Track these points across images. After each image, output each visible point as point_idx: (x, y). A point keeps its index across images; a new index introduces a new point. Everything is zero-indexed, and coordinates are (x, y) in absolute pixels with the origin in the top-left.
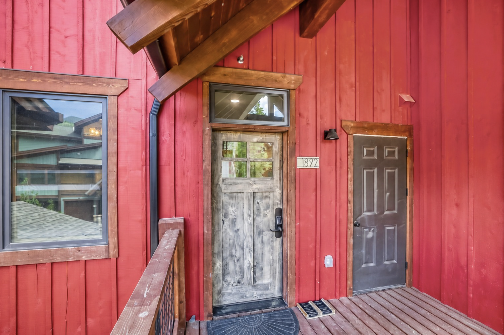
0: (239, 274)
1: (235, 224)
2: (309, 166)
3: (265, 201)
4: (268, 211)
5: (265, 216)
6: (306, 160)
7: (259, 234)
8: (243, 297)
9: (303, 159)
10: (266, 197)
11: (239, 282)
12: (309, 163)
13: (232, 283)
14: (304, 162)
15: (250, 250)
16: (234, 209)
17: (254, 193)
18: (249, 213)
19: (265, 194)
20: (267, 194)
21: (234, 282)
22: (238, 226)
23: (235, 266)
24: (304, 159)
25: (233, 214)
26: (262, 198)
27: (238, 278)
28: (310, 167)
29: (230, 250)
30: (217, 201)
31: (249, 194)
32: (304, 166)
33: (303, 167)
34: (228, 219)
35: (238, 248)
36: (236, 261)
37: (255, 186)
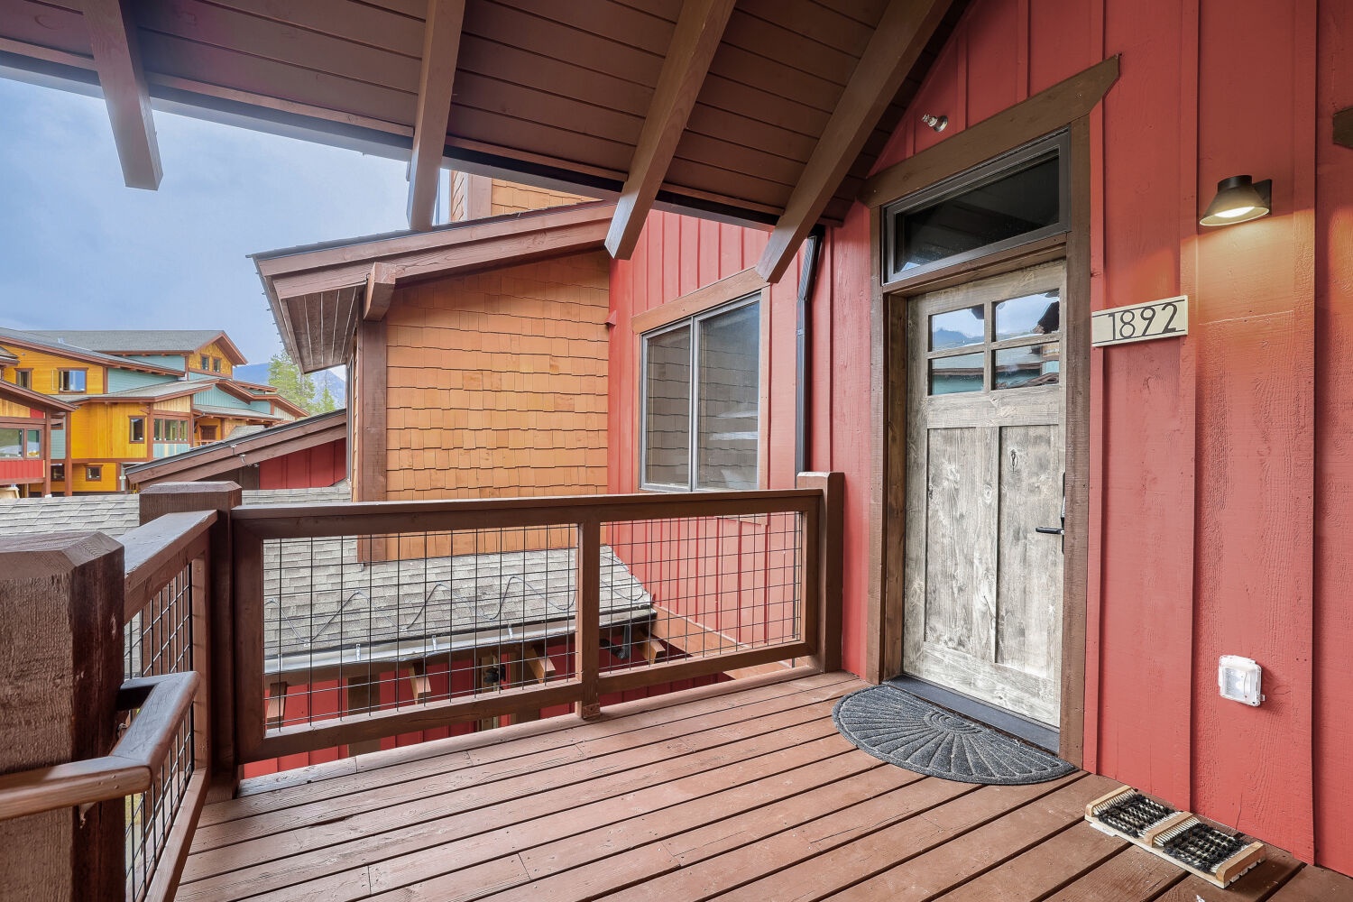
0: (962, 622)
1: (955, 503)
2: (1139, 332)
3: (1035, 451)
4: (1043, 477)
5: (1034, 490)
6: (1127, 317)
7: (1017, 538)
8: (969, 682)
9: (1112, 315)
10: (1038, 440)
11: (961, 643)
12: (1140, 325)
13: (946, 638)
14: (1119, 324)
15: (987, 570)
16: (953, 467)
17: (1001, 428)
18: (988, 478)
19: (1032, 432)
20: (1041, 431)
21: (951, 640)
22: (962, 506)
23: (954, 600)
24: (1118, 316)
25: (951, 477)
26: (1025, 442)
27: (959, 631)
28: (1144, 335)
29: (944, 561)
30: (917, 447)
31: (988, 432)
32: (1118, 336)
33: (1114, 339)
34: (941, 489)
35: (960, 558)
36: (956, 590)
37: (1002, 412)
